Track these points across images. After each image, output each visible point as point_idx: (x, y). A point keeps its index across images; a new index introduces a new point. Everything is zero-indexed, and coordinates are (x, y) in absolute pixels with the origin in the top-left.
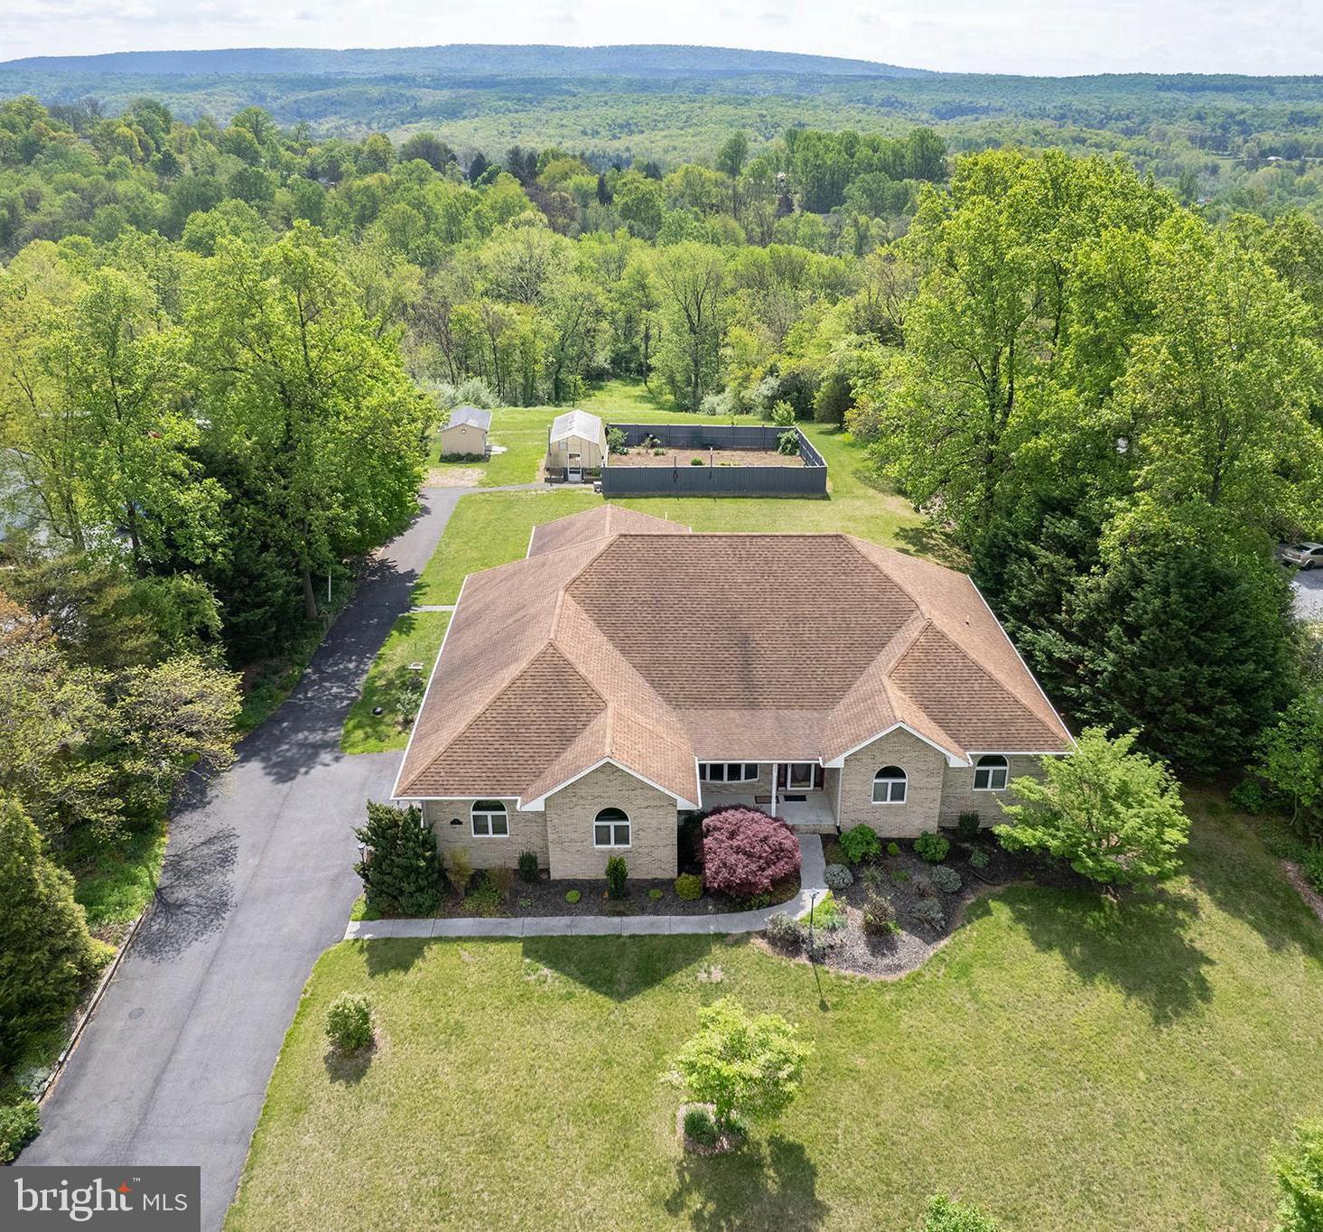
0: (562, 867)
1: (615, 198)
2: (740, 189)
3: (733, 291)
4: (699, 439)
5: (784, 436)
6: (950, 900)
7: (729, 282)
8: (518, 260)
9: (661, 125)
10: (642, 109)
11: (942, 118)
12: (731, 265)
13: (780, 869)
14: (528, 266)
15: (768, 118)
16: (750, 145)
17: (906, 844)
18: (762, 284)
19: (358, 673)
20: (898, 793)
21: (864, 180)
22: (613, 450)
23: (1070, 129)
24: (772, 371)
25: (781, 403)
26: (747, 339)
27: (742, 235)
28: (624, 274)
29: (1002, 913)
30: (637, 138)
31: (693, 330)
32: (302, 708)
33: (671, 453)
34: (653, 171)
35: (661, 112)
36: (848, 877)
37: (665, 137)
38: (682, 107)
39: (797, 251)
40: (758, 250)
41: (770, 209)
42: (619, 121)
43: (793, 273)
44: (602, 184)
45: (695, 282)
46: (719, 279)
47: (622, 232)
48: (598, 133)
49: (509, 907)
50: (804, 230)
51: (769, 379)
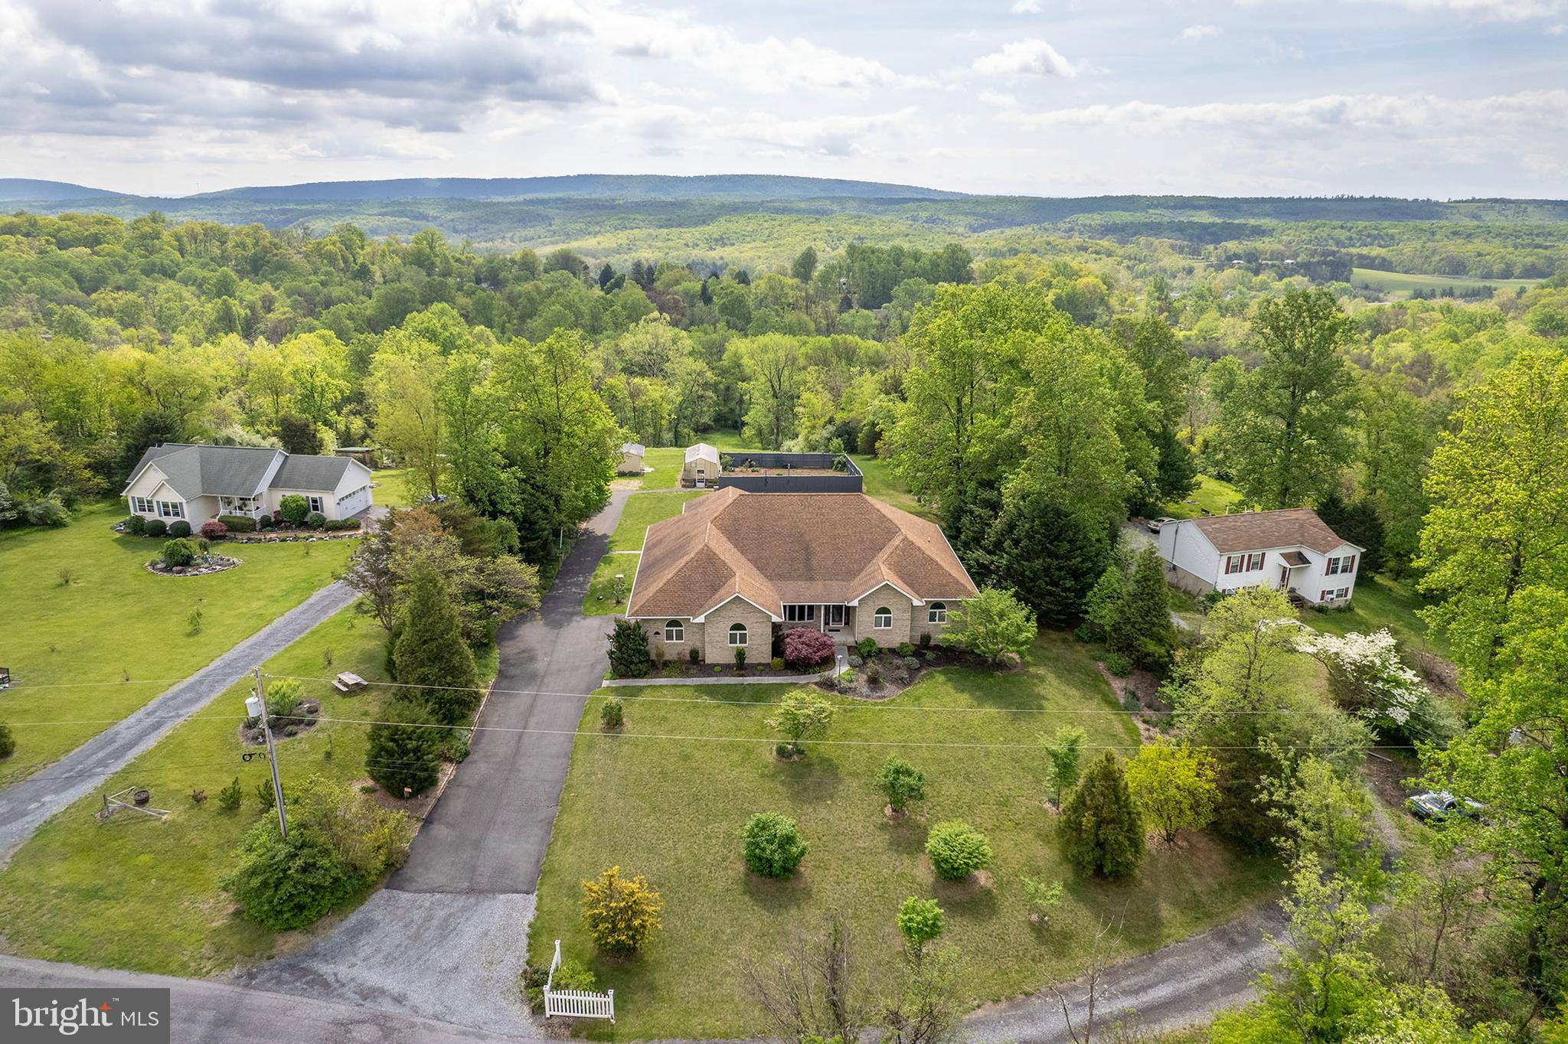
0: (711, 656)
1: (715, 299)
2: (811, 292)
3: (805, 368)
4: (781, 462)
5: (837, 460)
6: (913, 672)
7: (802, 362)
8: (647, 347)
9: (748, 239)
10: (733, 227)
11: (975, 231)
12: (803, 349)
13: (825, 653)
14: (654, 351)
15: (834, 233)
16: (819, 255)
17: (892, 651)
18: (826, 363)
19: (584, 583)
20: (888, 623)
21: (907, 284)
22: (724, 469)
23: (1077, 240)
24: (831, 421)
25: (835, 440)
26: (815, 401)
27: (812, 326)
28: (724, 357)
29: (941, 678)
30: (728, 249)
31: (775, 396)
32: (558, 598)
33: (763, 470)
34: (743, 278)
35: (749, 229)
36: (860, 661)
37: (752, 248)
38: (766, 225)
39: (850, 339)
40: (823, 339)
41: (833, 307)
42: (715, 236)
43: (849, 355)
44: (704, 288)
45: (777, 362)
46: (794, 360)
47: (721, 325)
48: (697, 245)
49: (685, 674)
50: (859, 323)
51: (828, 426)
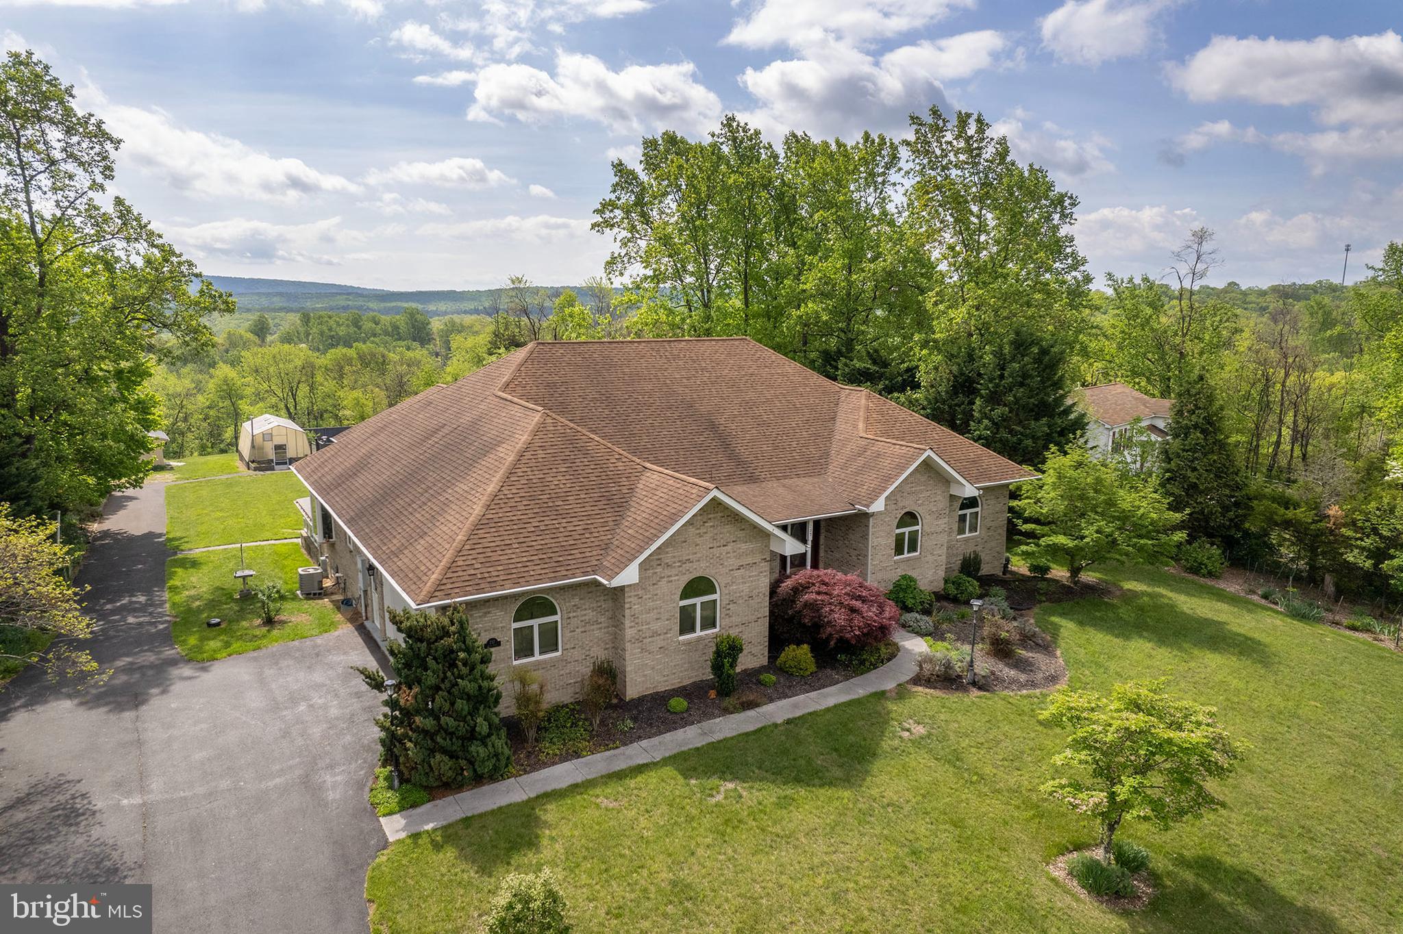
0: (642, 678)
12: (322, 361)
20: (912, 544)
46: (311, 373)
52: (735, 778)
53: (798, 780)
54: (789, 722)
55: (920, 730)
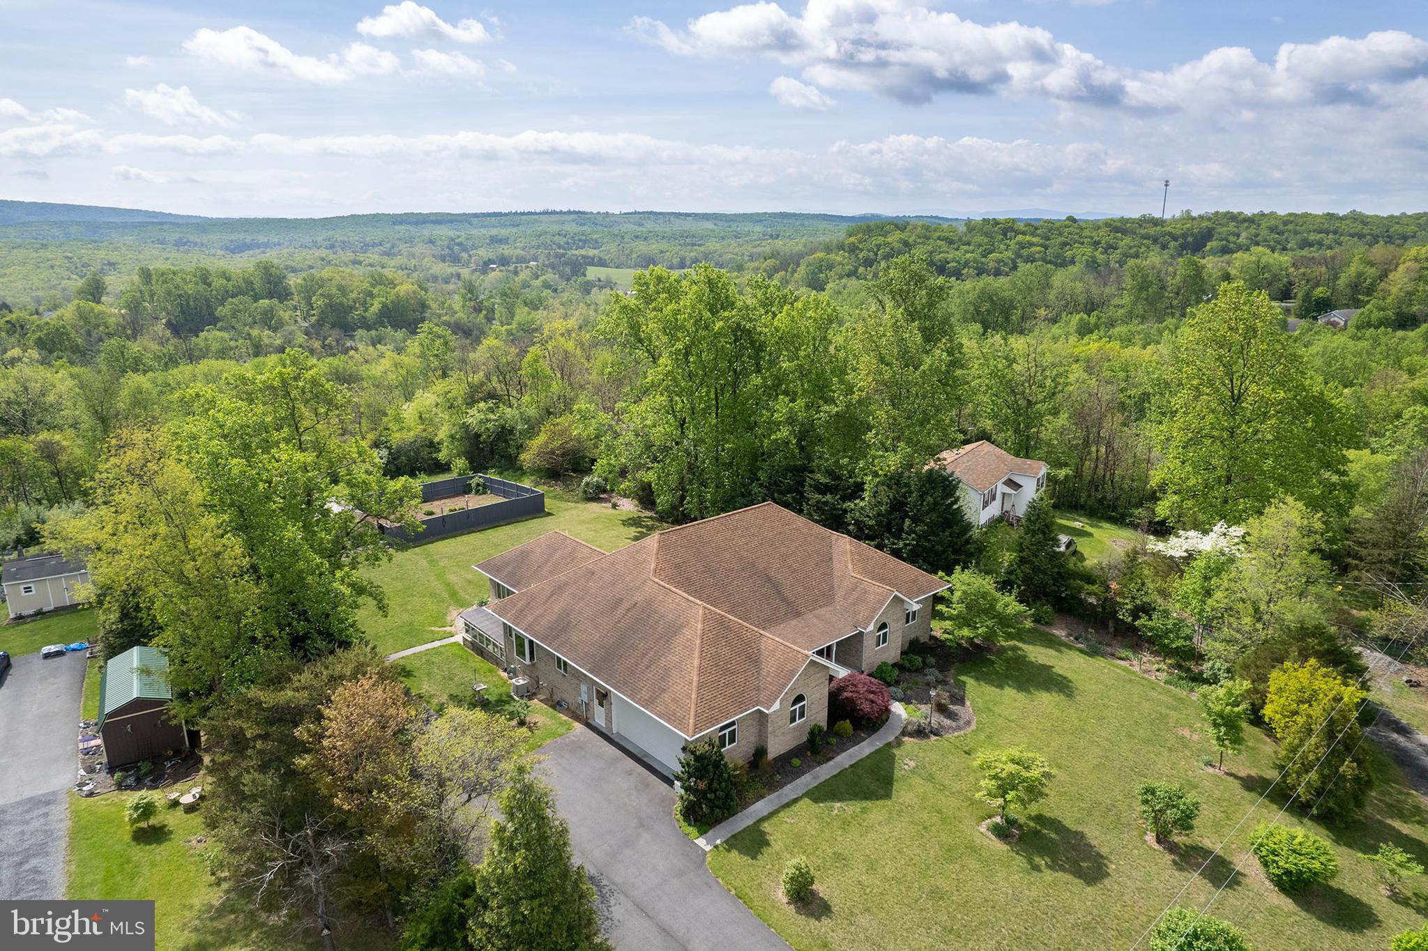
5: (474, 482)
20: (884, 639)
36: (900, 692)
49: (771, 785)
52: (840, 801)
53: (866, 798)
54: (851, 766)
55: (912, 764)
